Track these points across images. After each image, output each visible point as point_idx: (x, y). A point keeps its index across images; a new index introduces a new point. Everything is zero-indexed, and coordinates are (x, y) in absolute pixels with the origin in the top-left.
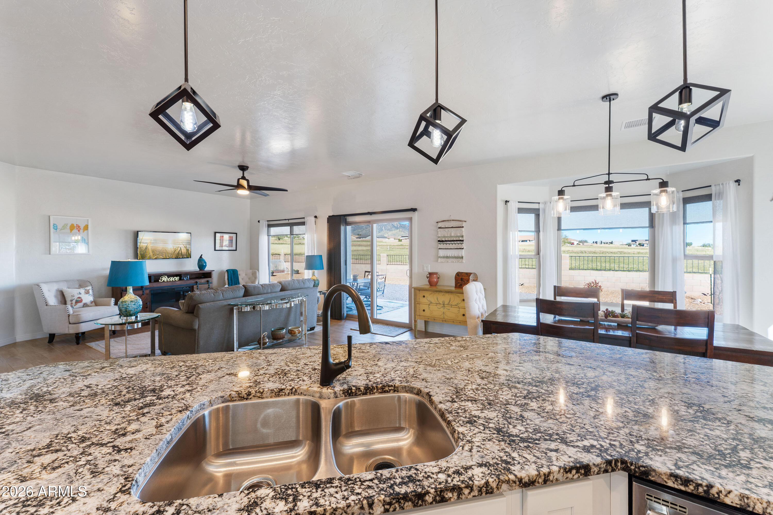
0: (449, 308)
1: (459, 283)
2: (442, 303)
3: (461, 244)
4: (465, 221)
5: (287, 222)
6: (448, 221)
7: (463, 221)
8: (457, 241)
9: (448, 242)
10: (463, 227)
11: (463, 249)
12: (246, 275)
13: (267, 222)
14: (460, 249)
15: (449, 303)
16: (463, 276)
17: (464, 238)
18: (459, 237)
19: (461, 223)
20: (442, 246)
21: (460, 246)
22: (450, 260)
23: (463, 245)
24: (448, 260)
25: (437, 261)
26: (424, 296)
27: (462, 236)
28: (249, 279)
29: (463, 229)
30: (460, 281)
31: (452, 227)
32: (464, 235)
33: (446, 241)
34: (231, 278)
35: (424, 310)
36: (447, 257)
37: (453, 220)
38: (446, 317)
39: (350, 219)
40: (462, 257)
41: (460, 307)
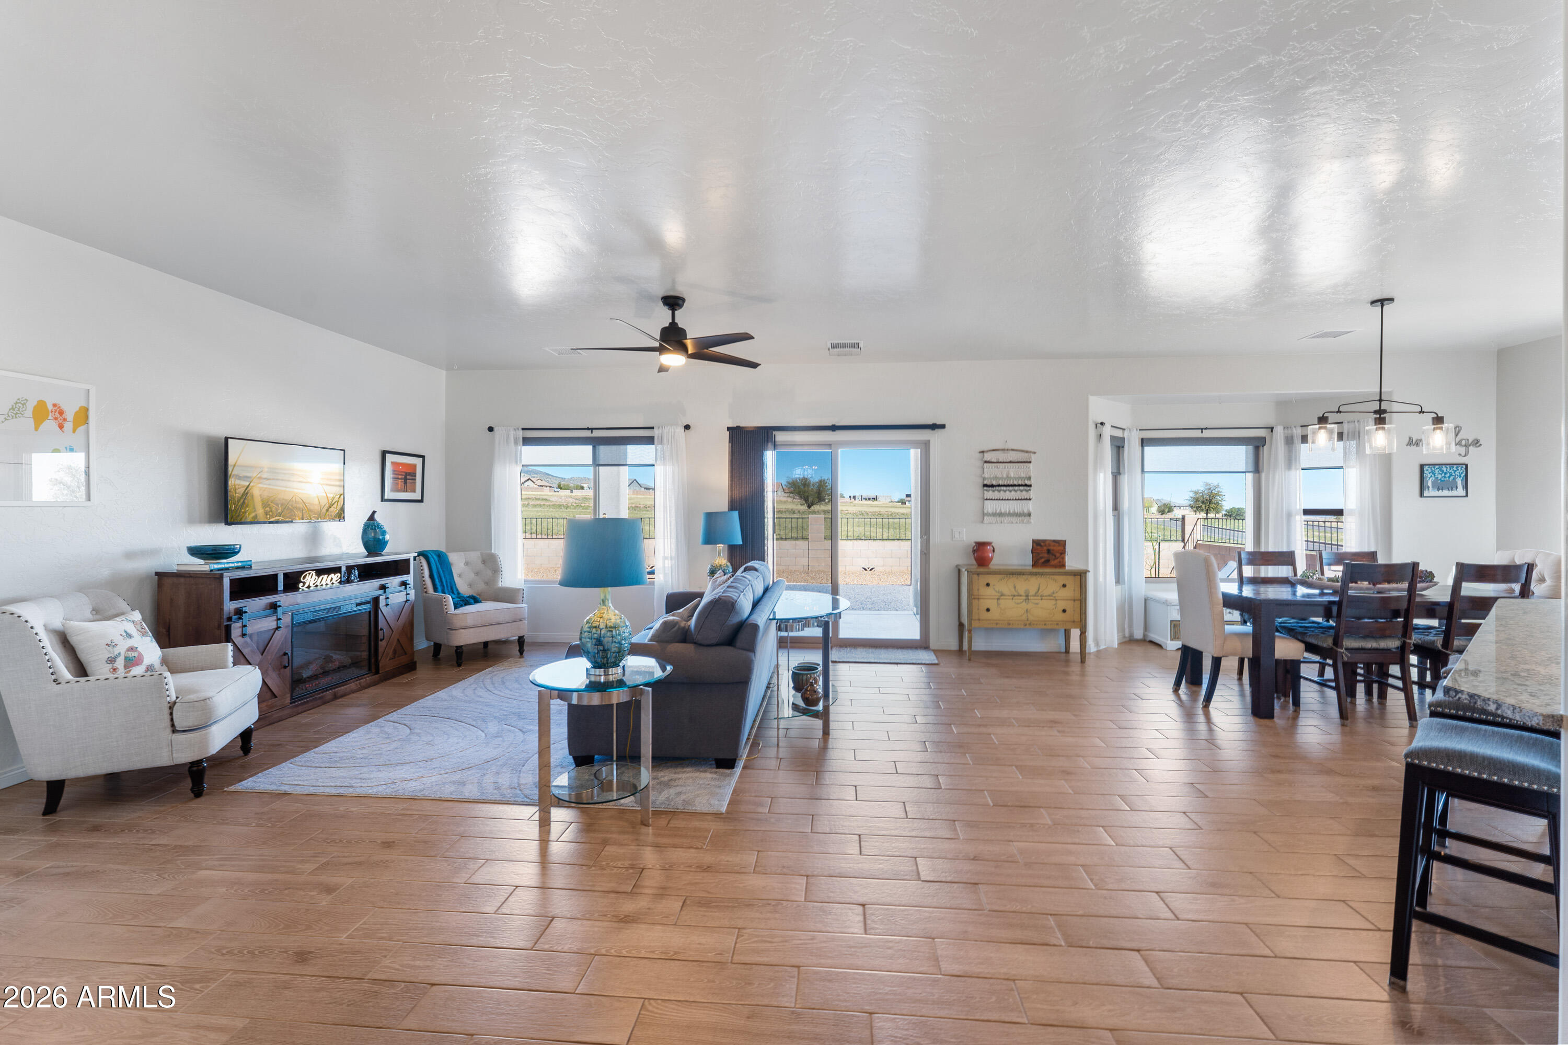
0: (1036, 601)
1: (1042, 558)
2: (1023, 593)
3: (1027, 491)
4: (1035, 453)
5: (587, 434)
6: (1003, 450)
7: (1030, 452)
8: (1019, 485)
9: (1002, 488)
10: (1030, 462)
11: (1030, 499)
12: (467, 564)
13: (521, 432)
14: (1026, 499)
15: (1036, 593)
16: (1049, 545)
17: (1032, 482)
18: (1023, 478)
19: (1027, 454)
20: (990, 494)
21: (1024, 495)
22: (1006, 519)
23: (1031, 492)
24: (1002, 519)
25: (982, 522)
26: (988, 585)
27: (1029, 478)
28: (477, 574)
29: (1031, 466)
30: (1045, 555)
31: (1011, 462)
32: (1032, 475)
33: (999, 486)
34: (439, 573)
35: (988, 610)
36: (1001, 515)
37: (1013, 450)
38: (1031, 618)
40: (1029, 515)
41: (1057, 598)
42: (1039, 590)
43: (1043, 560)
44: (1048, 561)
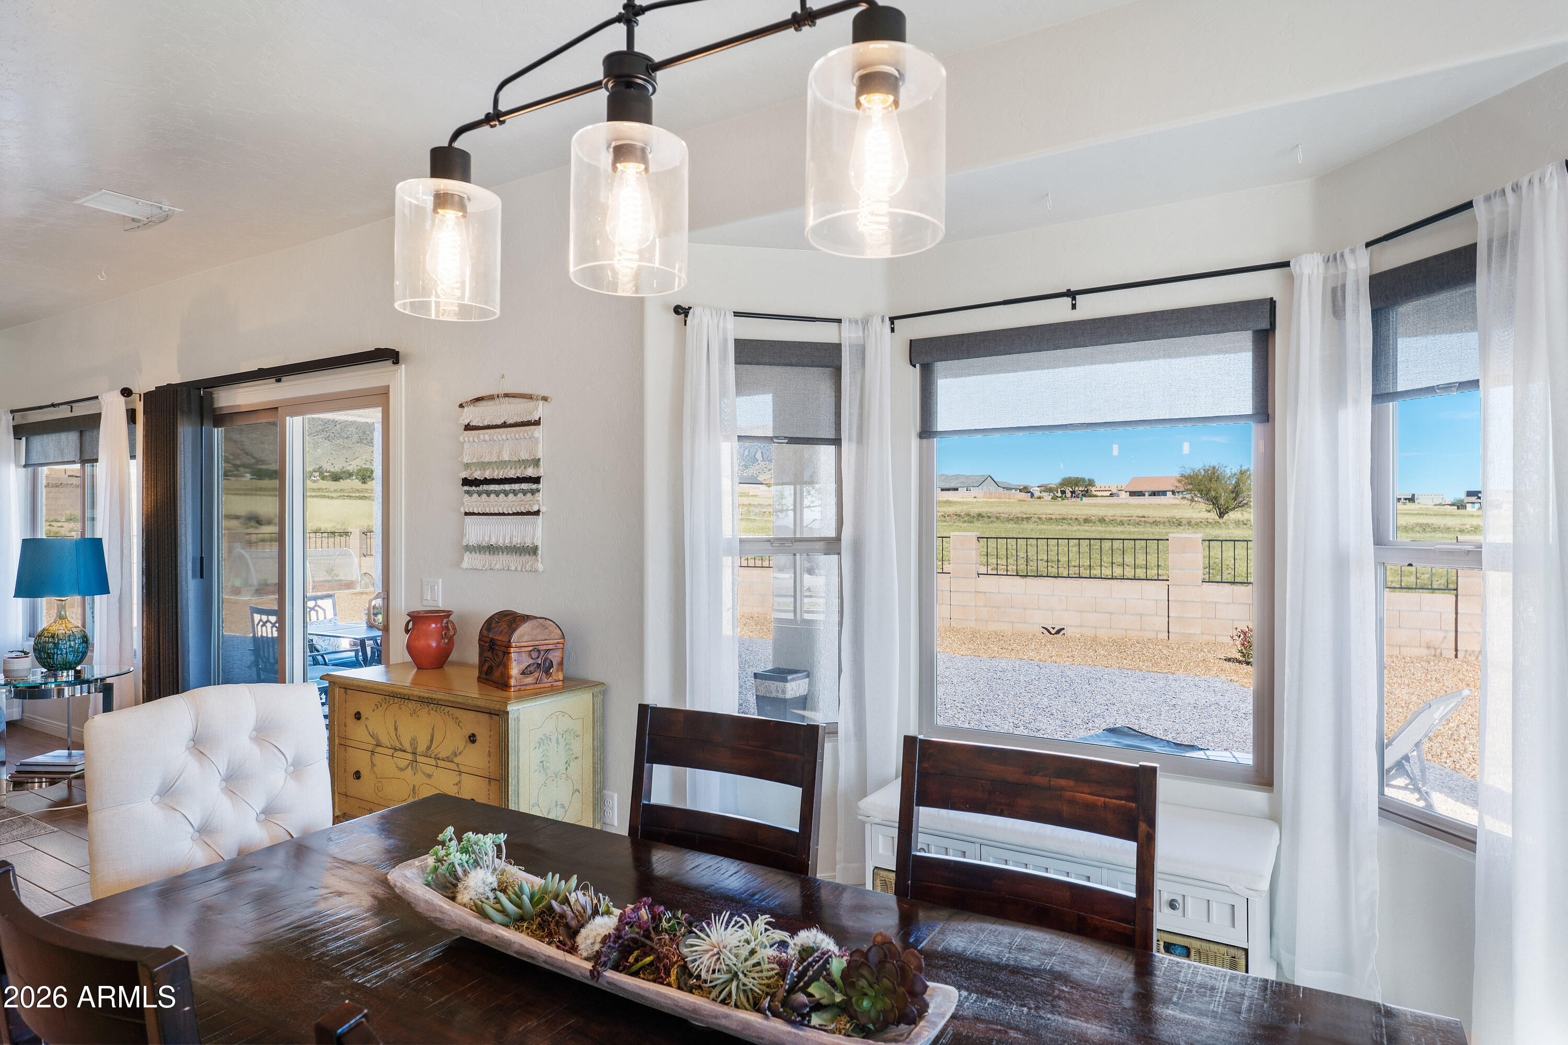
0: (429, 770)
2: (409, 749)
3: (533, 492)
4: (545, 399)
7: (538, 398)
8: (519, 480)
9: (492, 487)
10: (537, 423)
11: (537, 513)
14: (529, 513)
15: (429, 748)
17: (542, 470)
18: (525, 463)
19: (530, 405)
20: (475, 502)
21: (528, 502)
22: (499, 561)
23: (539, 497)
24: (493, 559)
25: (460, 564)
26: (358, 716)
27: (536, 462)
29: (537, 432)
31: (505, 425)
32: (541, 453)
33: (487, 481)
35: (358, 775)
36: (491, 549)
37: (506, 395)
39: (228, 398)
40: (535, 551)
41: (462, 769)
42: (432, 741)
43: (487, 665)
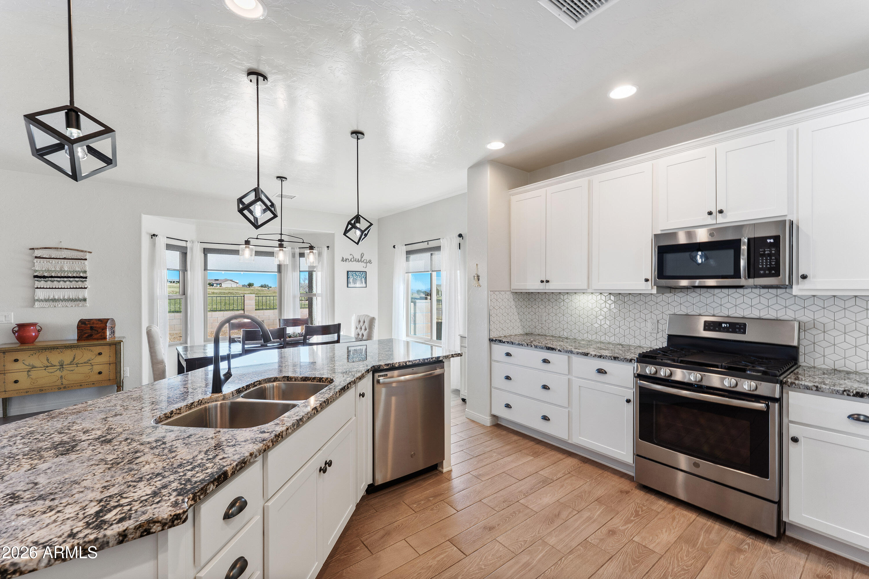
0: (72, 369)
1: (86, 333)
2: (57, 365)
3: (82, 281)
4: (90, 253)
6: (55, 248)
7: (86, 252)
8: (74, 277)
9: (56, 279)
10: (86, 259)
11: (86, 288)
14: (82, 288)
15: (71, 362)
16: (93, 323)
17: (88, 274)
18: (78, 272)
19: (82, 253)
20: (42, 284)
21: (80, 284)
22: (60, 304)
23: (87, 283)
24: (56, 304)
25: (33, 306)
26: (16, 361)
27: (85, 272)
29: (86, 262)
30: (89, 331)
31: (65, 259)
32: (87, 269)
33: (51, 277)
35: (16, 382)
36: (54, 300)
38: (65, 382)
40: (85, 300)
41: (93, 364)
42: (74, 359)
43: (86, 335)
44: (91, 335)
